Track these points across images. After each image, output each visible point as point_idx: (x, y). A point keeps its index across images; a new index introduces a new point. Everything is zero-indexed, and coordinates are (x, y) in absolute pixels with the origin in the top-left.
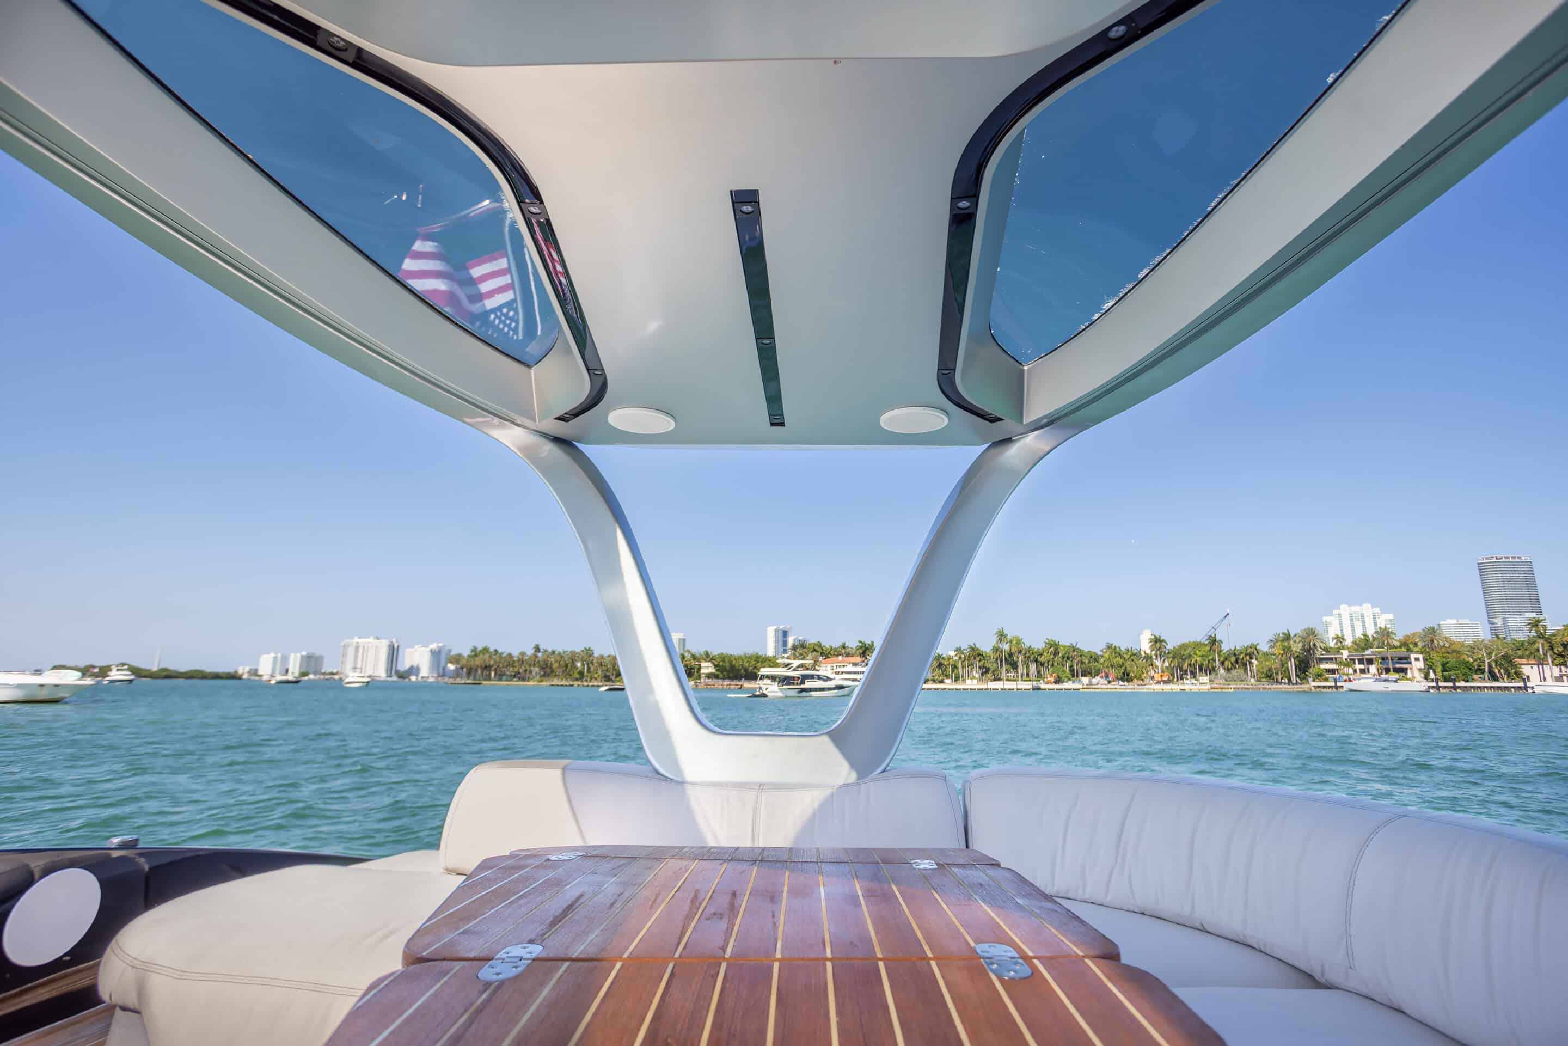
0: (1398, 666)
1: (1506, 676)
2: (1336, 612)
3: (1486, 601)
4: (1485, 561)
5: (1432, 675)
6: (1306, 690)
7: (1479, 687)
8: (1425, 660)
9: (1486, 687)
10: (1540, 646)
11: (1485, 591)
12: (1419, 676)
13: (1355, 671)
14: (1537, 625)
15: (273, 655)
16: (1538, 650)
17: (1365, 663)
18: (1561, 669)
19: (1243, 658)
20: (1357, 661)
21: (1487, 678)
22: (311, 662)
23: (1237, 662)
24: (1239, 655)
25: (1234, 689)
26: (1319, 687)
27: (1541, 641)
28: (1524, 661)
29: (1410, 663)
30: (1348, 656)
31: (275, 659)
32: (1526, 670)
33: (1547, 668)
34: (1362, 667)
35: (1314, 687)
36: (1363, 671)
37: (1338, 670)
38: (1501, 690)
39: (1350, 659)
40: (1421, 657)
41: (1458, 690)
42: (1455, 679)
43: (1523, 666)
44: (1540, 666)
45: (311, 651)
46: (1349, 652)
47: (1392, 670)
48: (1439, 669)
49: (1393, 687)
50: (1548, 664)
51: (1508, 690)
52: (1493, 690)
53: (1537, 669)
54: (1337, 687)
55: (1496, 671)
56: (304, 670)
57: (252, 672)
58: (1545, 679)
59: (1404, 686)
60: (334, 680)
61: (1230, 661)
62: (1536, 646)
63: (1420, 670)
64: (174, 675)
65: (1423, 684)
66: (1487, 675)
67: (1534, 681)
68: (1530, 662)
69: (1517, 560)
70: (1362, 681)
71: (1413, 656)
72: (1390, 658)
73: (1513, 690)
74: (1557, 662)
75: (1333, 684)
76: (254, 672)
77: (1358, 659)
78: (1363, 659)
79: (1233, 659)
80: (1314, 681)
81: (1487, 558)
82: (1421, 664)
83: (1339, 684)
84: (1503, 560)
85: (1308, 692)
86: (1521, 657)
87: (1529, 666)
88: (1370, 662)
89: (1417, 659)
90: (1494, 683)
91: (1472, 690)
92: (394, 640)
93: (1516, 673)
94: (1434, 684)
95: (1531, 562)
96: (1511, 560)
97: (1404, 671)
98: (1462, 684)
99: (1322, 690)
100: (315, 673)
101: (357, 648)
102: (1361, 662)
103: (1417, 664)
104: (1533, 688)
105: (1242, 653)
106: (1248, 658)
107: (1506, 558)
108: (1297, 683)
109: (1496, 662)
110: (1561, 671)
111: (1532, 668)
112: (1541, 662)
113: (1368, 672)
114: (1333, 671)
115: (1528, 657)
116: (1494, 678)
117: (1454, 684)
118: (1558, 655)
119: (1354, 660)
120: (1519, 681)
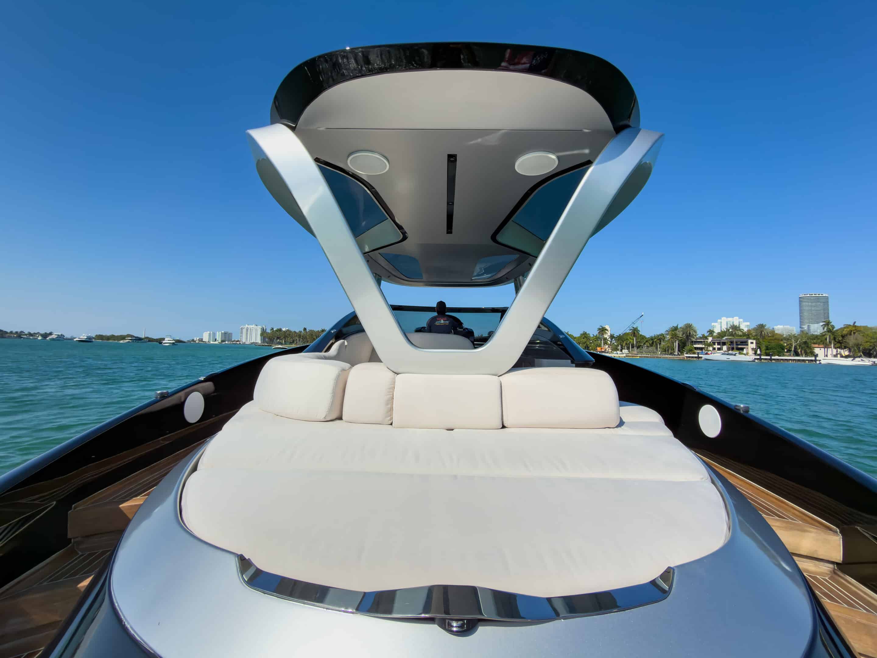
0: (740, 346)
1: (804, 354)
2: (719, 321)
3: (800, 316)
4: (803, 296)
5: (759, 352)
6: (681, 358)
7: (786, 360)
8: (756, 343)
9: (791, 360)
10: (828, 336)
11: (801, 311)
12: (751, 352)
13: (714, 349)
14: (828, 325)
15: (209, 332)
16: (826, 339)
17: (721, 345)
18: (837, 350)
19: (656, 341)
20: (716, 344)
21: (792, 354)
22: (226, 336)
23: (653, 343)
24: (654, 339)
25: (640, 357)
26: (689, 357)
27: (829, 334)
28: (817, 345)
29: (747, 345)
30: (712, 340)
31: (210, 335)
32: (817, 351)
33: (830, 350)
34: (719, 346)
35: (686, 357)
36: (719, 349)
37: (704, 348)
38: (800, 362)
39: (712, 342)
40: (754, 341)
41: (773, 361)
42: (772, 354)
43: (815, 349)
44: (826, 349)
45: (226, 331)
46: (712, 338)
47: (735, 348)
48: (764, 348)
49: (732, 358)
50: (831, 348)
51: (804, 362)
52: (794, 361)
53: (824, 350)
54: (698, 357)
55: (799, 351)
56: (223, 339)
57: (200, 340)
58: (827, 356)
59: (739, 357)
60: (237, 344)
61: (649, 343)
62: (825, 337)
63: (753, 349)
64: (151, 340)
65: (751, 357)
66: (792, 353)
67: (821, 356)
68: (820, 346)
69: (821, 296)
70: (717, 354)
71: (750, 341)
72: (735, 342)
73: (807, 362)
74: (836, 346)
75: (696, 356)
76: (201, 340)
77: (717, 342)
78: (720, 342)
79: (651, 342)
80: (687, 353)
81: (804, 295)
82: (754, 346)
83: (700, 356)
84: (813, 295)
85: (683, 360)
86: (814, 343)
87: (819, 349)
88: (724, 344)
89: (752, 343)
90: (796, 357)
91: (782, 361)
92: (264, 326)
93: (810, 352)
94: (758, 357)
95: (828, 297)
96: (817, 296)
97: (742, 349)
98: (777, 357)
99: (691, 359)
100: (228, 341)
101: (247, 330)
102: (719, 344)
103: (752, 345)
104: (820, 360)
105: (656, 338)
106: (659, 341)
107: (815, 294)
108: (678, 354)
109: (800, 346)
110: (837, 351)
111: (820, 349)
112: (826, 346)
113: (722, 350)
114: (701, 349)
115: (819, 344)
116: (797, 354)
117: (771, 358)
118: (838, 342)
119: (715, 342)
120: (812, 357)
